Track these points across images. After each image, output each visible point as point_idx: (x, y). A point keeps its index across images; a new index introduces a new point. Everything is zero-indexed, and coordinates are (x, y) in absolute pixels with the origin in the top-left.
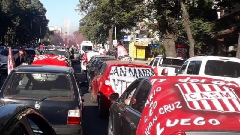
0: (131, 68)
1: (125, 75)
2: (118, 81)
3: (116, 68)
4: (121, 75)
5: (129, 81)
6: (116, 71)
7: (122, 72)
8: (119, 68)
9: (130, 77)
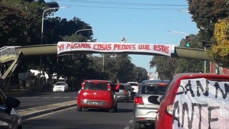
0: (219, 83)
1: (206, 94)
2: (194, 105)
3: (189, 81)
4: (199, 95)
5: (214, 106)
6: (188, 88)
7: (200, 90)
8: (194, 82)
9: (216, 97)
